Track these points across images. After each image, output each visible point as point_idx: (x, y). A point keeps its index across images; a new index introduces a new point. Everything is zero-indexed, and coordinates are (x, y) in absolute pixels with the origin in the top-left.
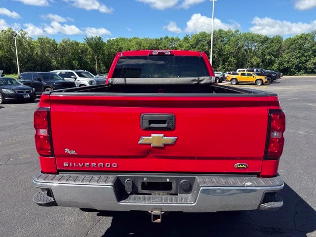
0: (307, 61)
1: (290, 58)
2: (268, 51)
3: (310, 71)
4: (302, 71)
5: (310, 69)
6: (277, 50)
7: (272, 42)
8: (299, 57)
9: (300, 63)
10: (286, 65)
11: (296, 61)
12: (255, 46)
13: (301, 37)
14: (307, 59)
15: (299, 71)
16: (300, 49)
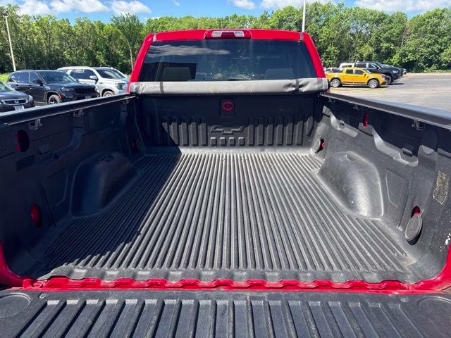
0: (441, 51)
1: (418, 45)
2: (385, 35)
3: (446, 65)
4: (434, 67)
5: (446, 62)
6: (397, 34)
7: (391, 22)
8: (430, 45)
9: (431, 54)
10: (411, 57)
11: (425, 51)
12: (367, 28)
13: (435, 14)
14: (443, 48)
15: (429, 66)
16: (433, 32)
